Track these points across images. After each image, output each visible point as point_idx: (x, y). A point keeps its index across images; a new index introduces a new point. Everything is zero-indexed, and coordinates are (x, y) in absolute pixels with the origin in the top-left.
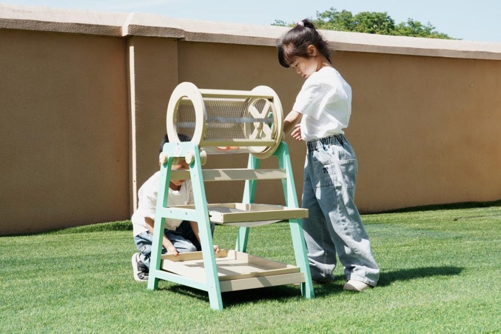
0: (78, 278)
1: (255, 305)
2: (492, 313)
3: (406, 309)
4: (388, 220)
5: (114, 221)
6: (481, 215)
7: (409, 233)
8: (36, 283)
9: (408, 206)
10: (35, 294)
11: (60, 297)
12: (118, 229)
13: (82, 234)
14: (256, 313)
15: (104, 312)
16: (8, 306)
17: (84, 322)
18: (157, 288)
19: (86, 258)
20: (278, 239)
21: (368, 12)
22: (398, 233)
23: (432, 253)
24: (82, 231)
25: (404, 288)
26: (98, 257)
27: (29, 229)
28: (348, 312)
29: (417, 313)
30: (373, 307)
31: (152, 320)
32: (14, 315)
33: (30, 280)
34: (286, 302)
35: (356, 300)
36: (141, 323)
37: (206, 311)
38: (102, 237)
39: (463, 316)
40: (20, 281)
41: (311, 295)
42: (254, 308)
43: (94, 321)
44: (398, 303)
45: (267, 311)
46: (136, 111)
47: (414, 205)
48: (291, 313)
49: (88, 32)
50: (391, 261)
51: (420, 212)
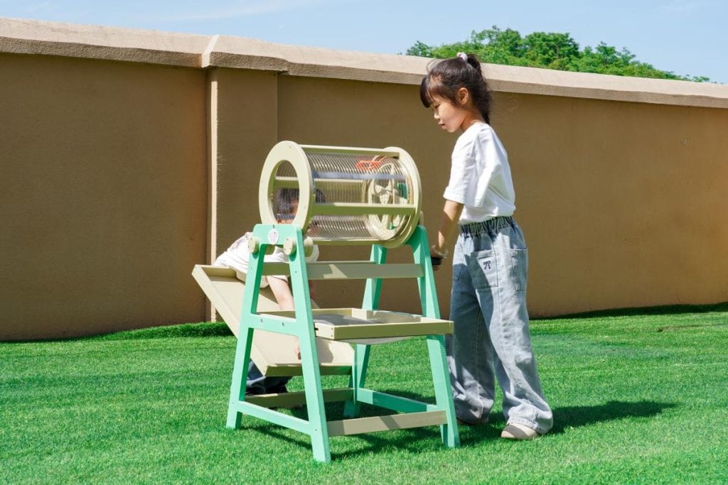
0: (130, 408)
1: (377, 455)
2: (709, 476)
3: (589, 468)
4: (566, 328)
5: (184, 323)
6: (696, 323)
7: (594, 349)
8: (71, 415)
9: (594, 309)
10: (69, 432)
11: (104, 437)
12: (189, 335)
13: (138, 341)
14: (377, 469)
15: (165, 462)
16: (30, 449)
17: (135, 476)
18: (239, 426)
19: (143, 376)
20: (411, 354)
21: (543, 33)
22: (579, 349)
23: (627, 381)
24: (138, 336)
25: (585, 435)
26: (160, 376)
27: (64, 332)
28: (507, 470)
29: (603, 474)
30: (542, 463)
31: (231, 475)
32: (38, 462)
33: (63, 409)
34: (420, 452)
35: (518, 451)
36: (215, 479)
37: (307, 463)
38: (166, 346)
39: (669, 480)
40: (49, 410)
41: (455, 442)
42: (375, 460)
43: (150, 475)
44: (577, 457)
45: (392, 465)
46: (218, 171)
47: (603, 308)
48: (427, 469)
49: (154, 61)
50: (569, 393)
51: (610, 318)
